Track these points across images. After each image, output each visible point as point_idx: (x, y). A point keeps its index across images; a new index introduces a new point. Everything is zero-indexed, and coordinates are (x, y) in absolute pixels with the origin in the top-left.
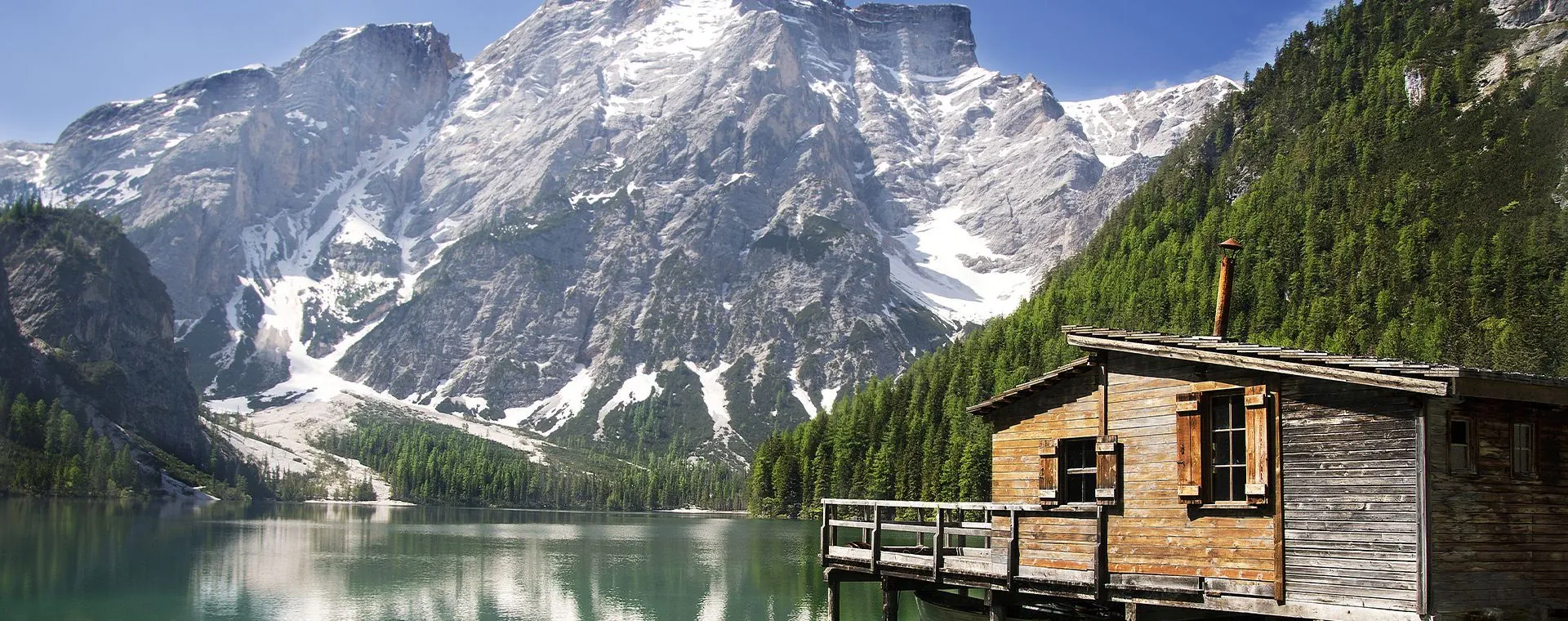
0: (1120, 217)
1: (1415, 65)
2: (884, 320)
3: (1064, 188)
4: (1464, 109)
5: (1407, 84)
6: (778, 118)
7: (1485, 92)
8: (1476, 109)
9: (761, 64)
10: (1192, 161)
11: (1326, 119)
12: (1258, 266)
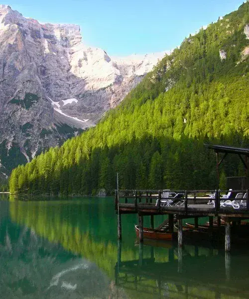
0: (131, 95)
1: (223, 49)
2: (52, 128)
3: (111, 85)
4: (237, 63)
5: (220, 55)
6: (17, 60)
7: (243, 58)
8: (241, 63)
9: (12, 42)
10: (154, 77)
11: (196, 65)
12: (176, 111)
